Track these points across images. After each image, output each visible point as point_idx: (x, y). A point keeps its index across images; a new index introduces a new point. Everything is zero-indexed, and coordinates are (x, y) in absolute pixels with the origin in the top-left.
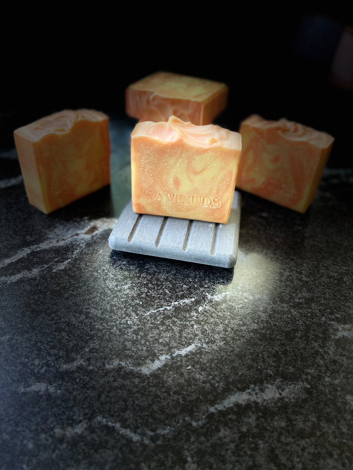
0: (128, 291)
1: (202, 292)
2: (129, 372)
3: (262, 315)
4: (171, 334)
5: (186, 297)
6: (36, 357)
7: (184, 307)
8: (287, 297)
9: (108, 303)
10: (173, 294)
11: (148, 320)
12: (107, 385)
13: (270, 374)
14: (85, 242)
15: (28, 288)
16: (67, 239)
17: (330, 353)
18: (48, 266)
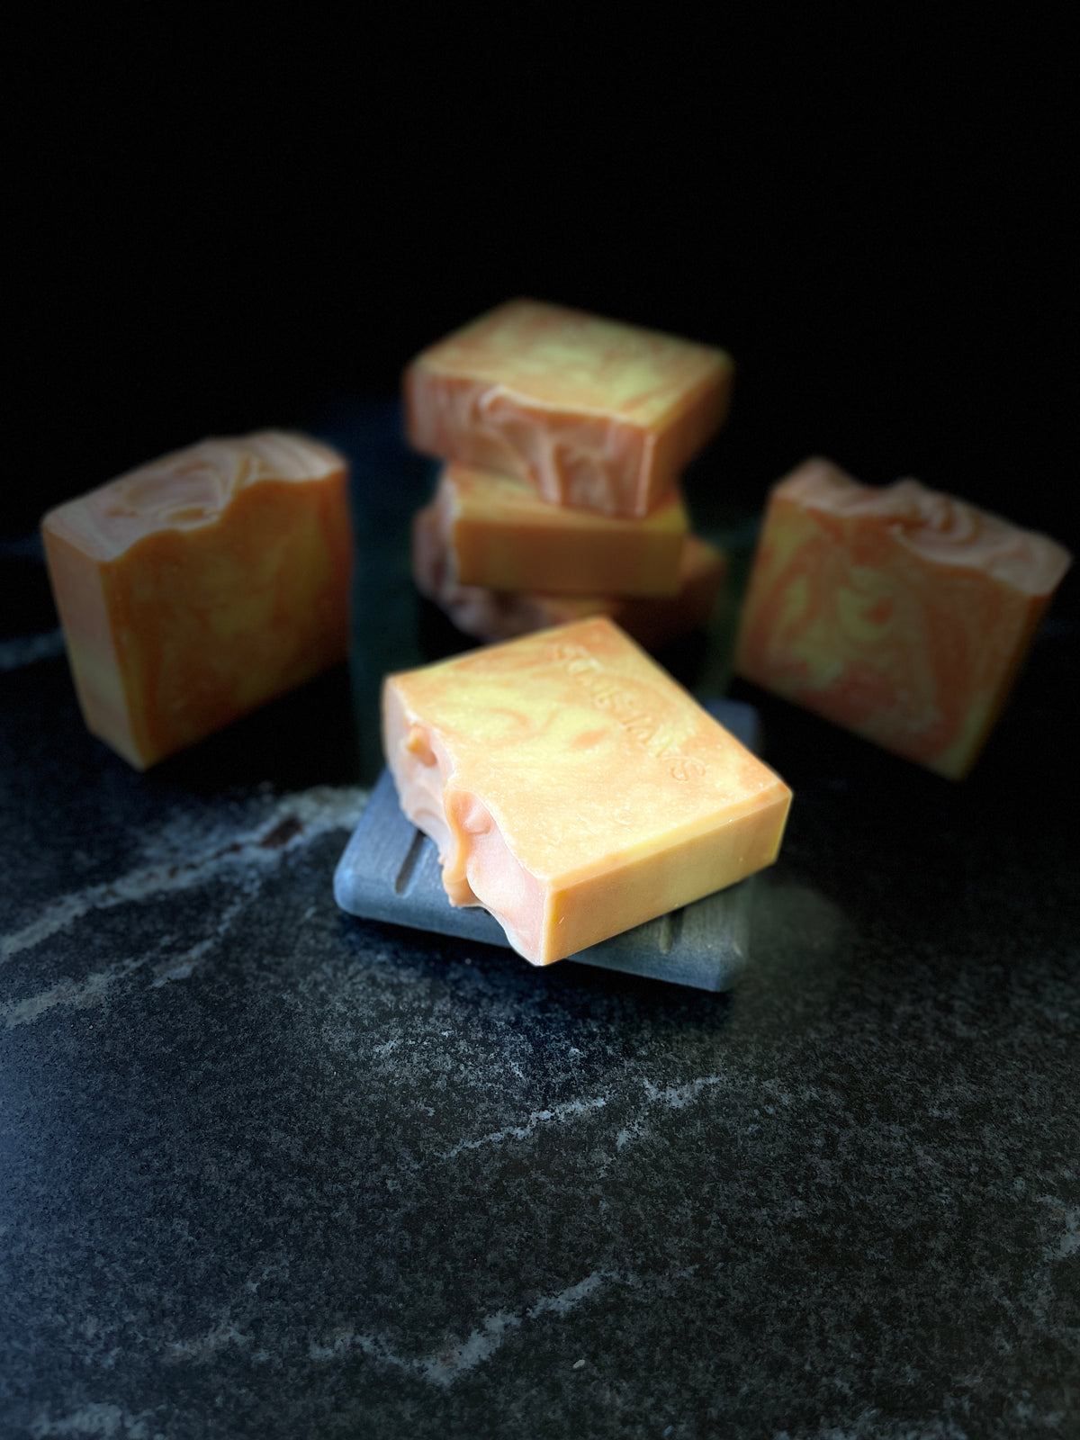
0: (390, 1067)
1: (628, 1077)
2: (385, 1374)
3: (822, 1167)
4: (525, 1234)
5: (578, 1095)
6: (89, 1311)
7: (569, 1129)
8: (902, 1097)
9: (325, 1110)
10: (534, 1082)
11: (453, 1179)
12: (313, 1424)
13: (840, 1392)
14: (261, 875)
15: (71, 1046)
16: (202, 863)
17: (1037, 1312)
18: (139, 964)
